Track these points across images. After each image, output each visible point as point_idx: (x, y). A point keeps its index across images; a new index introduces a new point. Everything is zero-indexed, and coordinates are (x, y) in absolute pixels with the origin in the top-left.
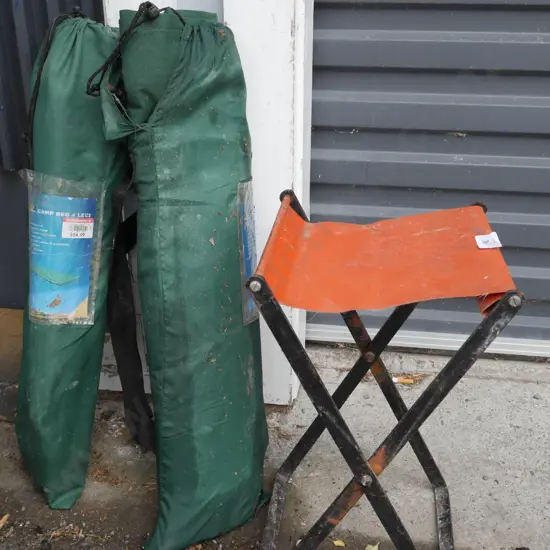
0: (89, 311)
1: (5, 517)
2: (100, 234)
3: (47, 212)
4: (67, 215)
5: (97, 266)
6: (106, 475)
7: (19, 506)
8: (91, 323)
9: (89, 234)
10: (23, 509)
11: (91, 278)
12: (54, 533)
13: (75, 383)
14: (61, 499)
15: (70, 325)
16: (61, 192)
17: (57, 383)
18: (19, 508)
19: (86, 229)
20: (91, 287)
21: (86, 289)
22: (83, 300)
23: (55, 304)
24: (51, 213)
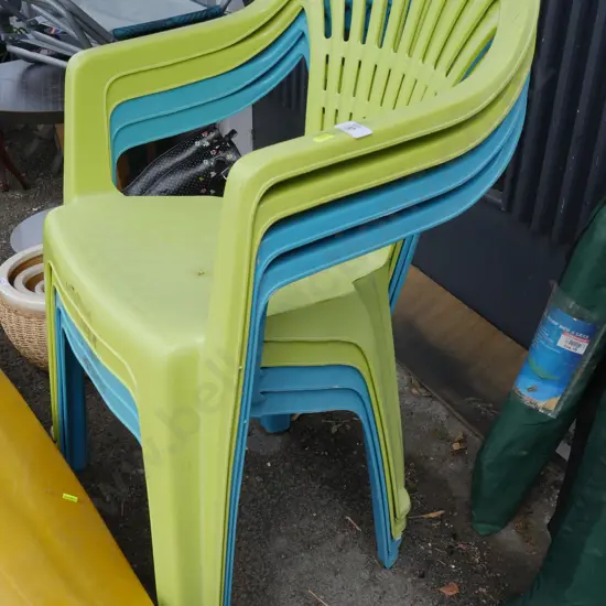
0: (557, 406)
1: (441, 512)
2: (590, 354)
3: (553, 322)
4: (568, 330)
5: (578, 377)
6: (525, 530)
7: (453, 510)
8: (554, 417)
9: (581, 351)
10: (456, 514)
11: (569, 384)
12: (461, 546)
13: (524, 453)
14: (481, 526)
15: (537, 410)
16: (569, 312)
17: (510, 445)
18: (453, 512)
19: (580, 345)
20: (566, 390)
21: (562, 390)
22: (556, 396)
23: (531, 390)
24: (556, 324)
